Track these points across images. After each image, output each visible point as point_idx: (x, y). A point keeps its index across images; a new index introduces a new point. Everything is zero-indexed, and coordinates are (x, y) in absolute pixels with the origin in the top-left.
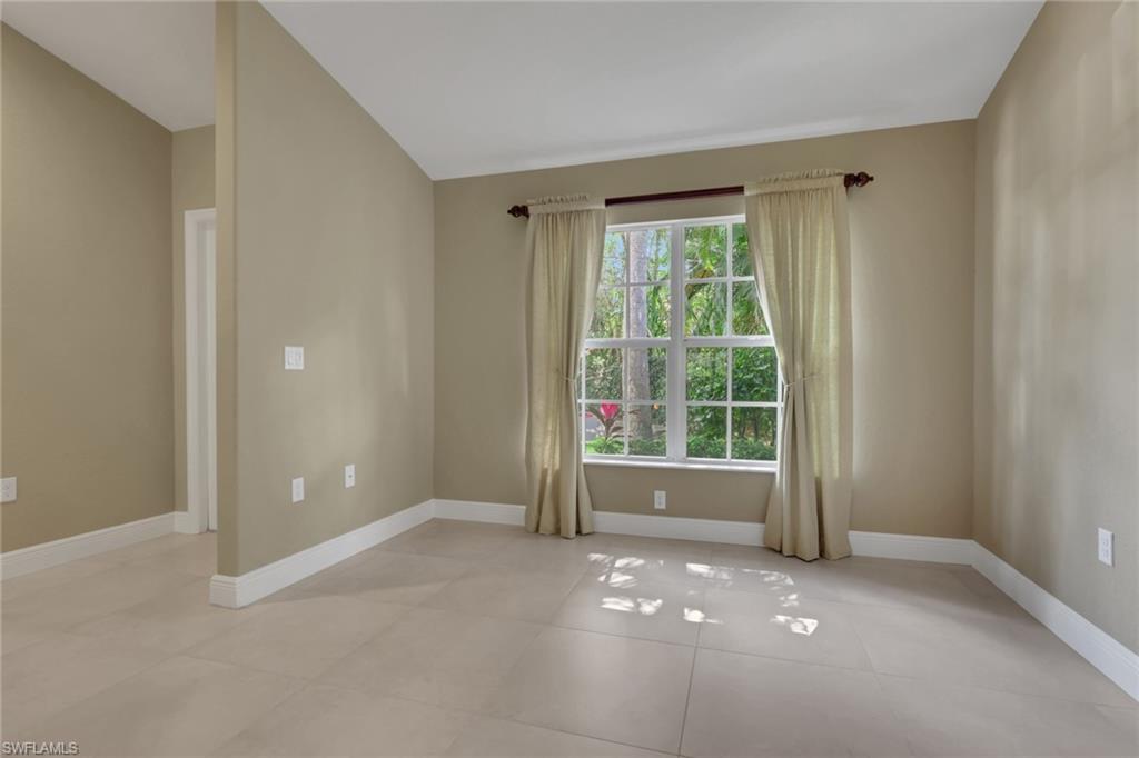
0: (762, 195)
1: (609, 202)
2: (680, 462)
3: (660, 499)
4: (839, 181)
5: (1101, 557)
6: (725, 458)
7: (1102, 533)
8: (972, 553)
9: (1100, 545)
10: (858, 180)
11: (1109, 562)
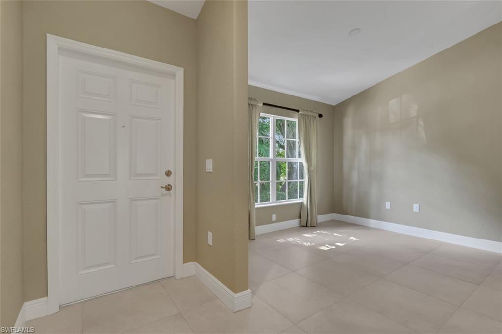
1: (264, 104)
2: (275, 203)
3: (274, 217)
4: (318, 115)
5: (387, 208)
6: (286, 199)
7: (387, 203)
8: (335, 216)
9: (387, 206)
10: (320, 115)
11: (389, 208)
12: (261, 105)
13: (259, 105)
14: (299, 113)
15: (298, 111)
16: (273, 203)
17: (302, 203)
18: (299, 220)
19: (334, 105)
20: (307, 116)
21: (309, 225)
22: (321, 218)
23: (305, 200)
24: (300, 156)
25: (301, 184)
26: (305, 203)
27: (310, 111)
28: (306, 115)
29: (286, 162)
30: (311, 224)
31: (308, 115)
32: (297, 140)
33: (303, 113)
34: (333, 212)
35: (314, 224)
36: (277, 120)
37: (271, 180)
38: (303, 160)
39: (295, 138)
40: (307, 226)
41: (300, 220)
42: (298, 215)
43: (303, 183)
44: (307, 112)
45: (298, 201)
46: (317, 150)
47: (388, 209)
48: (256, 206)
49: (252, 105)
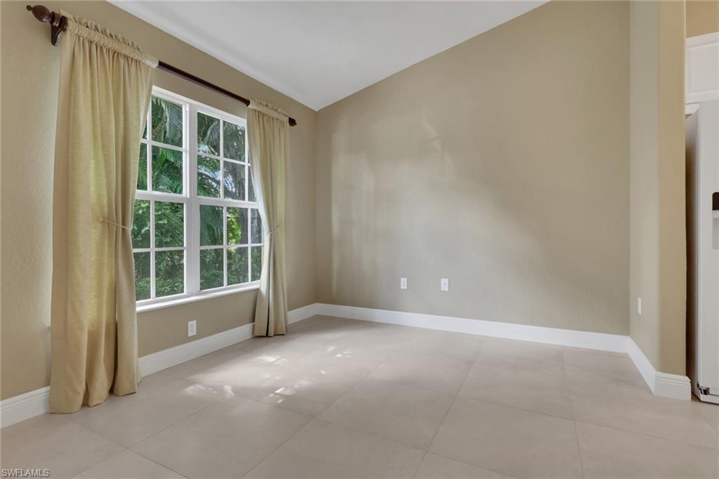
0: (255, 111)
1: (162, 65)
2: (197, 295)
3: (192, 328)
4: (287, 120)
5: (402, 287)
6: (222, 285)
7: (402, 279)
8: (318, 308)
9: (402, 284)
10: (292, 122)
11: (406, 288)
12: (155, 65)
13: (148, 62)
14: (250, 106)
15: (247, 102)
16: (192, 295)
17: (258, 290)
18: (251, 324)
19: (317, 110)
20: (266, 118)
21: (271, 332)
22: (295, 316)
23: (262, 284)
24: (252, 198)
25: (256, 253)
26: (264, 290)
27: (272, 108)
28: (264, 115)
29: (222, 208)
30: (275, 332)
31: (269, 117)
32: (247, 164)
33: (258, 109)
34: (314, 303)
35: (282, 329)
36: (201, 117)
37: (185, 245)
38: (259, 205)
39: (244, 161)
40: (267, 335)
41: (254, 326)
42: (249, 315)
43: (259, 249)
44: (265, 108)
45: (249, 285)
46: (286, 186)
47: (404, 289)
48: (138, 309)
49: (126, 57)
